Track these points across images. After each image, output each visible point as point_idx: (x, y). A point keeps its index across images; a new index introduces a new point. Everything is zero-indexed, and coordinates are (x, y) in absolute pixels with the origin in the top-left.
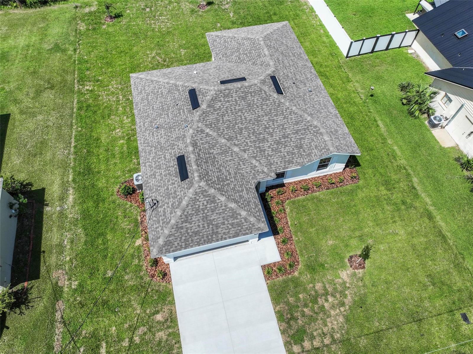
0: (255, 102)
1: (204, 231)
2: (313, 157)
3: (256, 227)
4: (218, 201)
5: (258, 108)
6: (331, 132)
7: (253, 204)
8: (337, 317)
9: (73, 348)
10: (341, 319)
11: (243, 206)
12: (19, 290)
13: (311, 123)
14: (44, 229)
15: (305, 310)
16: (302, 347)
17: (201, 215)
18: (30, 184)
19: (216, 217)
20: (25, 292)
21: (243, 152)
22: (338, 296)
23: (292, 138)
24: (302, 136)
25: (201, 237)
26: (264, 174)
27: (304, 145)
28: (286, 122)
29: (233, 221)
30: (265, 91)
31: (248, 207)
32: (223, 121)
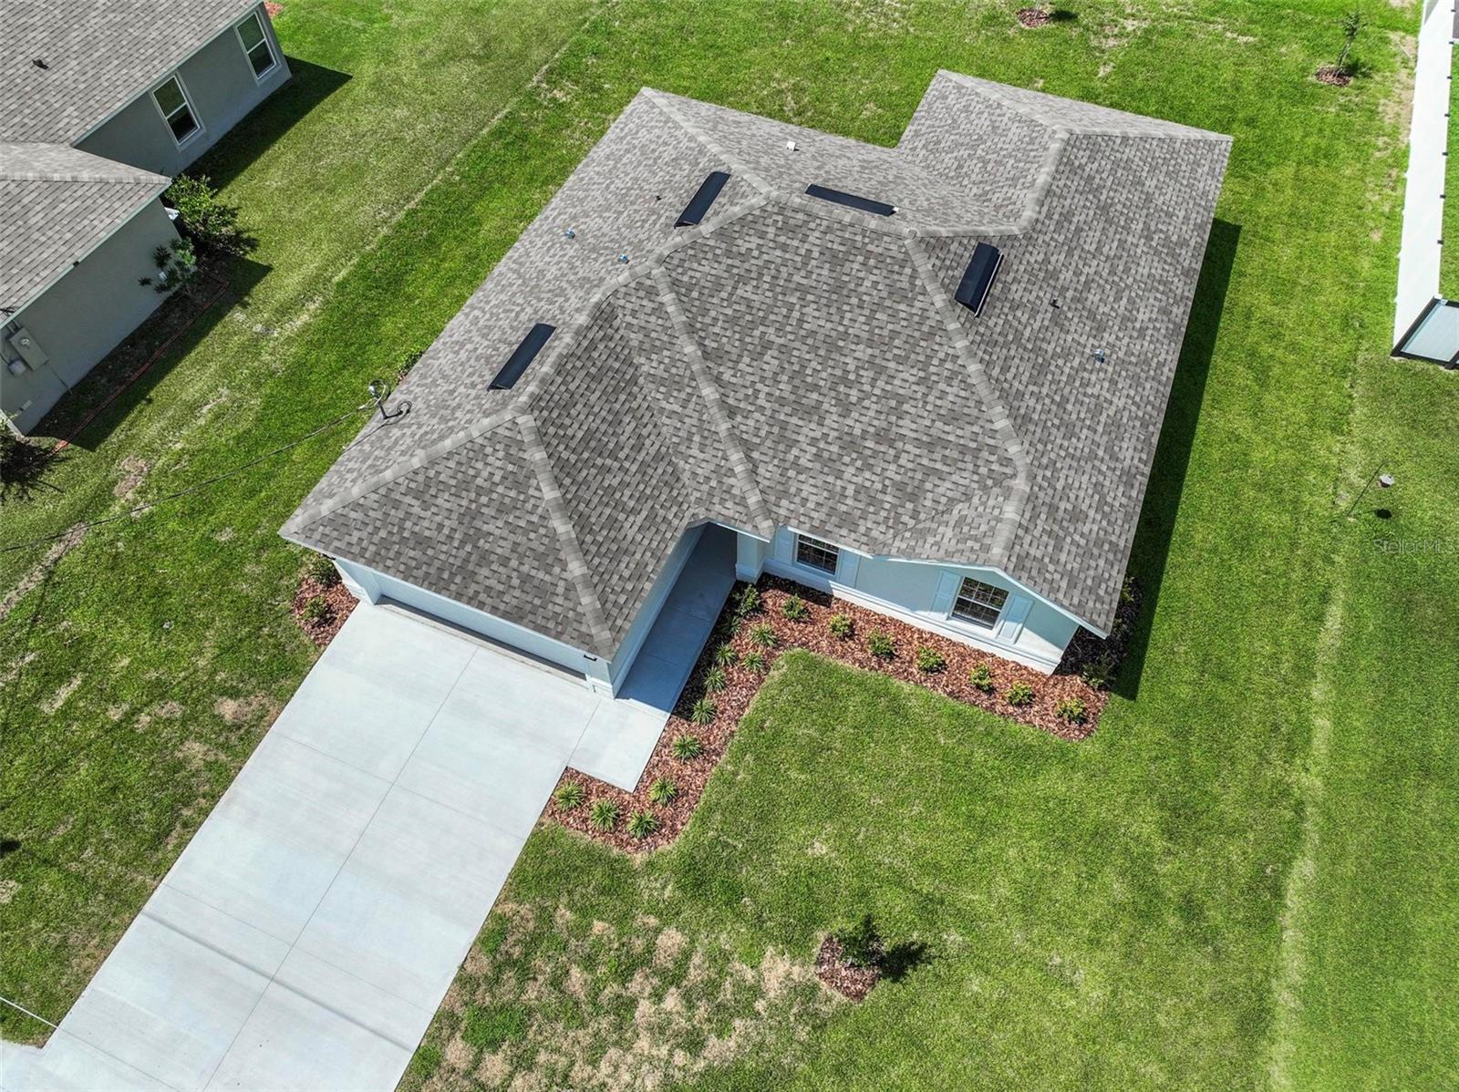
0: (862, 289)
1: (444, 548)
2: (927, 546)
3: (584, 629)
4: (532, 491)
5: (857, 311)
6: (1053, 509)
7: (632, 566)
8: (646, 1067)
9: (18, 642)
10: (652, 1082)
11: (594, 549)
12: (39, 448)
13: (999, 444)
14: (193, 354)
15: (575, 972)
16: (477, 1063)
17: (464, 503)
18: (253, 244)
19: (497, 532)
20: (45, 460)
21: (725, 413)
22: (702, 1010)
23: (904, 455)
24: (938, 466)
25: (425, 559)
26: (739, 508)
27: (929, 495)
28: (919, 395)
29: (533, 572)
30: (914, 270)
31: (606, 561)
32: (731, 294)
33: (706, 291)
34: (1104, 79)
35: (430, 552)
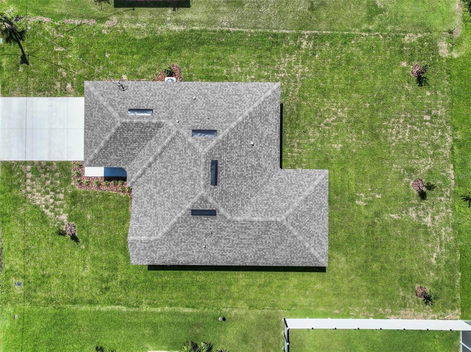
0: (186, 186)
1: (92, 120)
4: (106, 133)
5: (180, 187)
6: (152, 247)
8: (40, 201)
10: (38, 203)
11: (103, 152)
13: (160, 231)
14: (153, 9)
15: (49, 182)
16: (29, 172)
17: (101, 119)
19: (98, 130)
23: (152, 210)
24: (152, 219)
25: (89, 117)
26: (131, 177)
27: (146, 219)
28: (166, 209)
29: (93, 142)
30: (193, 198)
32: (176, 154)
33: (175, 147)
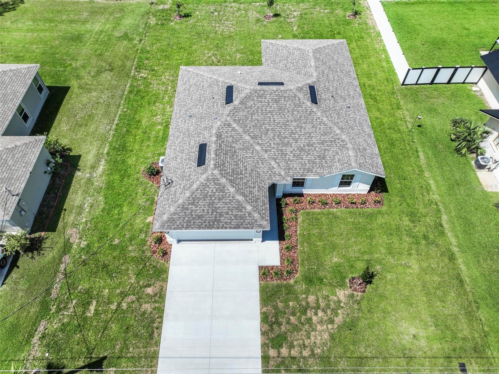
0: (287, 107)
1: (207, 216)
2: (334, 169)
3: (259, 223)
4: (226, 191)
5: (288, 113)
6: (359, 149)
7: (261, 202)
8: (323, 333)
10: (326, 336)
11: (250, 201)
12: (36, 238)
13: (339, 137)
14: (71, 190)
15: (291, 318)
16: (279, 353)
17: (208, 201)
19: (221, 206)
20: (40, 240)
21: (265, 152)
22: (329, 312)
23: (317, 148)
24: (327, 148)
25: (203, 221)
26: (280, 177)
27: (328, 156)
28: (314, 131)
29: (237, 213)
30: (299, 98)
31: (255, 203)
32: (252, 119)
33: (244, 120)
34: (296, 30)
35: (204, 219)
